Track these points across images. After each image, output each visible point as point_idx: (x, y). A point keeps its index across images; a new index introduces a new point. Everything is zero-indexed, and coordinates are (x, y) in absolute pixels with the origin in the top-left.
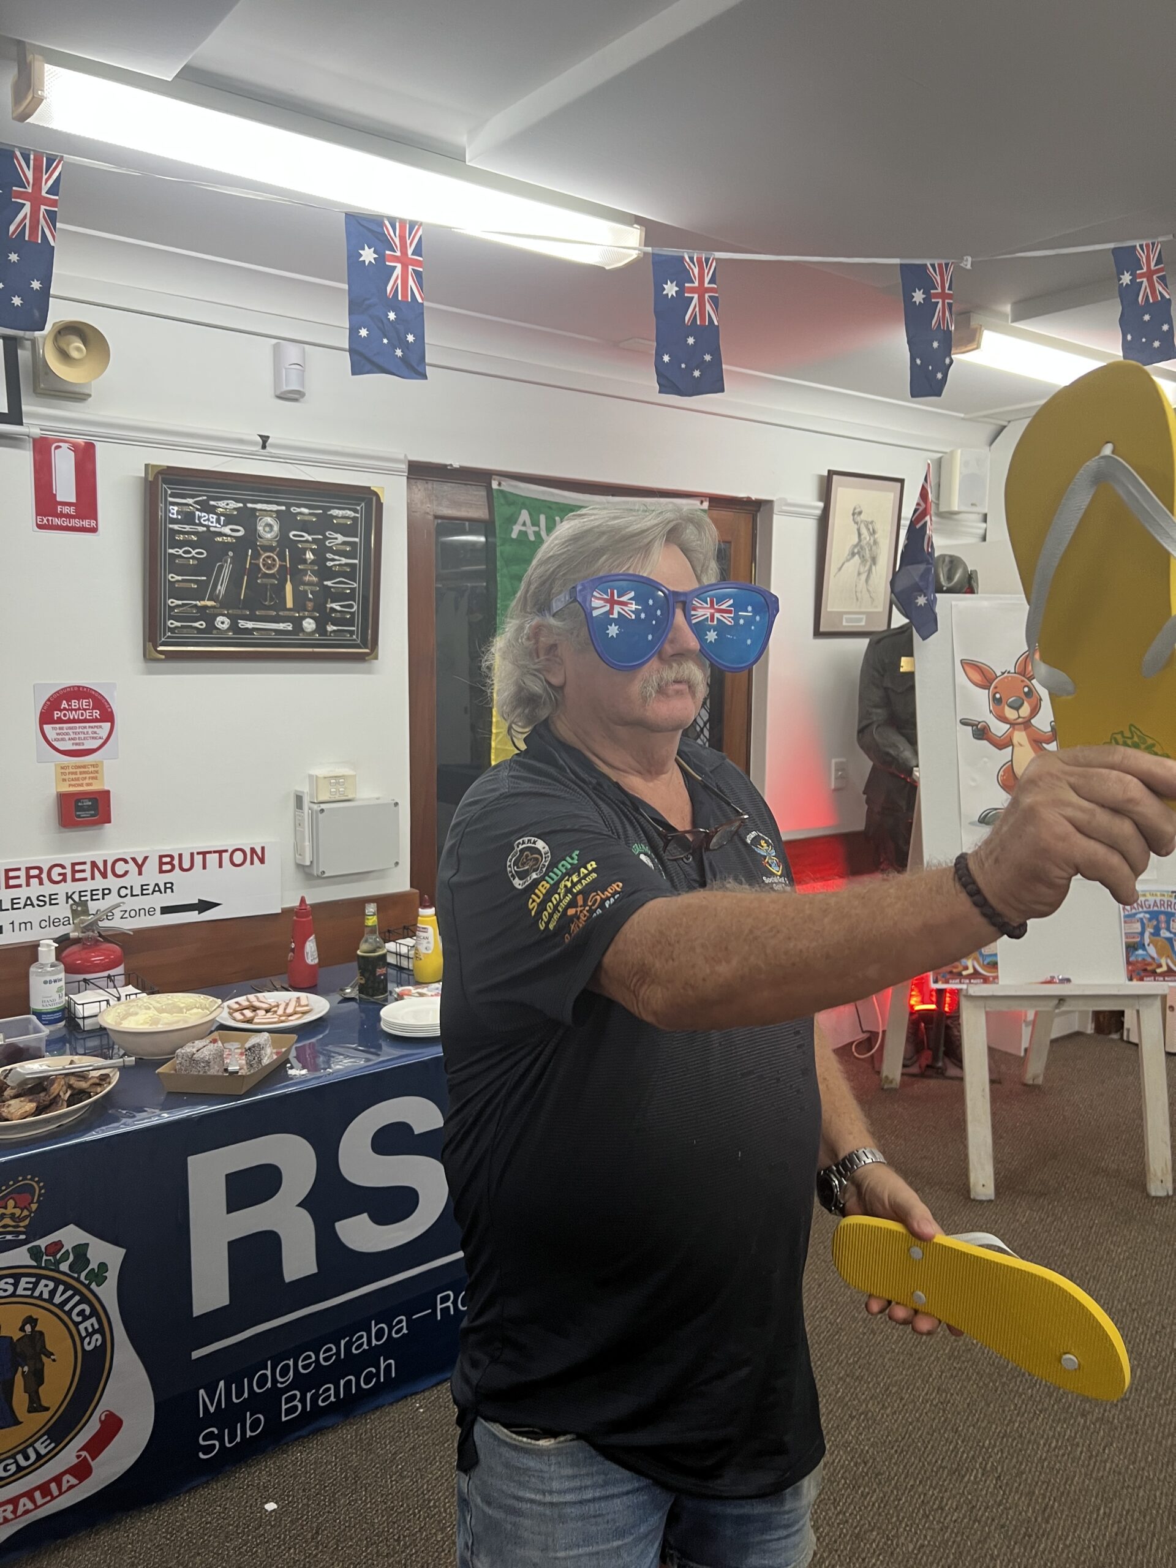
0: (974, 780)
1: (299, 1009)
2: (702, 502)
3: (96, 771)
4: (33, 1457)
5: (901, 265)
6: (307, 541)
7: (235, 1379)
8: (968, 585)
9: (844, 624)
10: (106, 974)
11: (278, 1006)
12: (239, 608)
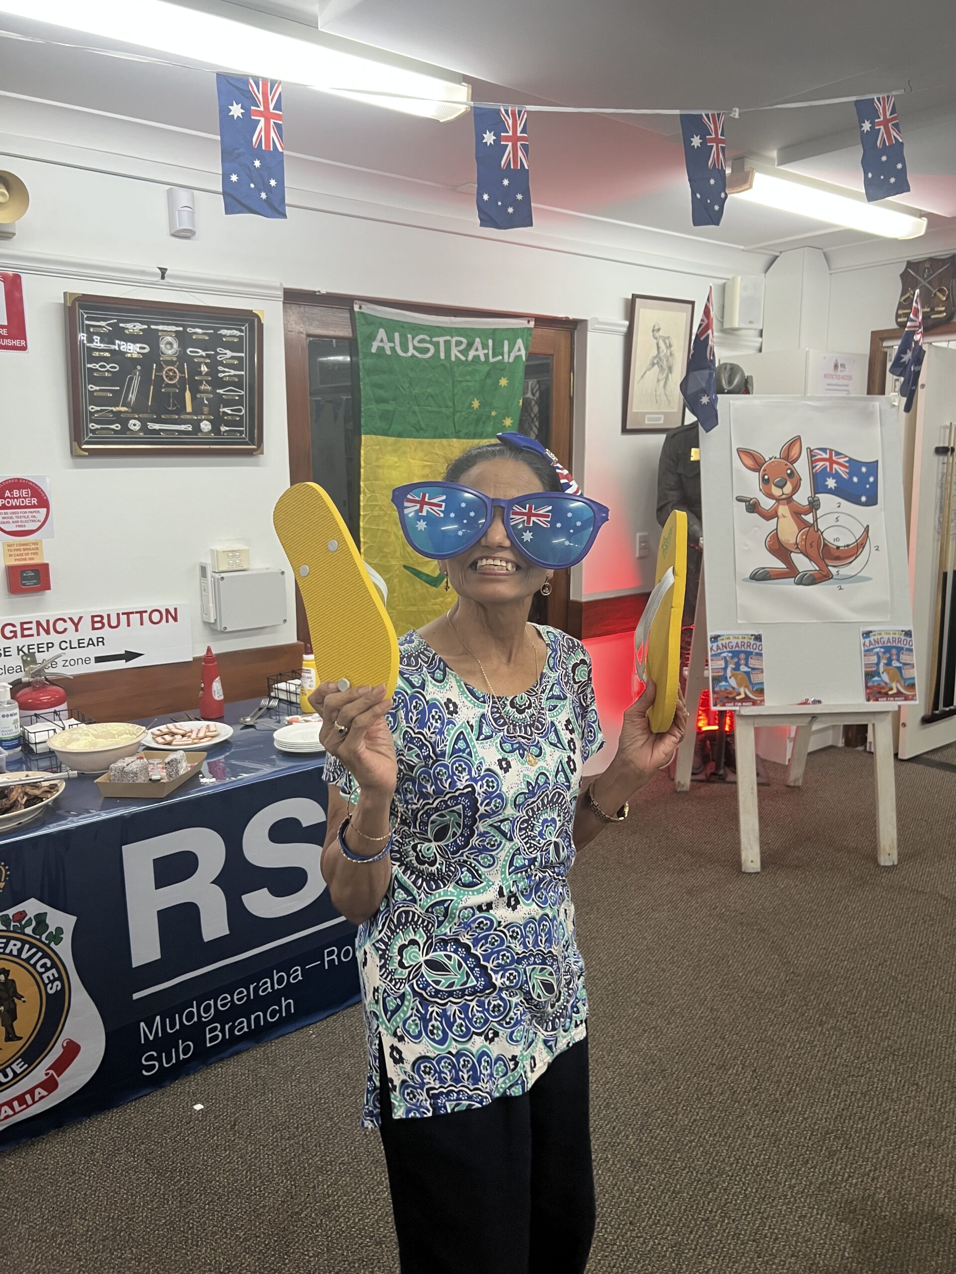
0: (746, 545)
1: (208, 734)
2: (529, 322)
3: (36, 548)
4: (11, 1075)
5: (681, 115)
6: (202, 356)
7: (168, 1014)
8: (745, 388)
9: (647, 422)
10: (52, 710)
11: (191, 732)
12: (147, 413)
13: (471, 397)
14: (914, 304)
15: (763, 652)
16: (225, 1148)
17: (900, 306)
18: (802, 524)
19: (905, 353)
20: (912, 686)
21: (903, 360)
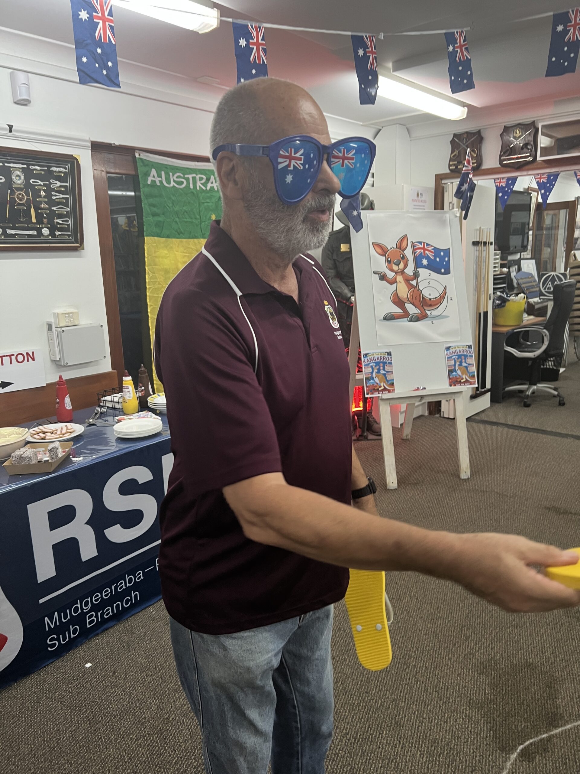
0: (380, 300)
1: (68, 431)
5: (352, 36)
6: (40, 185)
7: (62, 610)
8: (371, 207)
11: (56, 430)
12: (6, 223)
13: (211, 212)
14: (467, 157)
15: (392, 362)
16: (111, 687)
17: (451, 160)
18: (410, 286)
19: (463, 185)
20: (474, 376)
21: (462, 190)
